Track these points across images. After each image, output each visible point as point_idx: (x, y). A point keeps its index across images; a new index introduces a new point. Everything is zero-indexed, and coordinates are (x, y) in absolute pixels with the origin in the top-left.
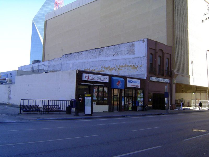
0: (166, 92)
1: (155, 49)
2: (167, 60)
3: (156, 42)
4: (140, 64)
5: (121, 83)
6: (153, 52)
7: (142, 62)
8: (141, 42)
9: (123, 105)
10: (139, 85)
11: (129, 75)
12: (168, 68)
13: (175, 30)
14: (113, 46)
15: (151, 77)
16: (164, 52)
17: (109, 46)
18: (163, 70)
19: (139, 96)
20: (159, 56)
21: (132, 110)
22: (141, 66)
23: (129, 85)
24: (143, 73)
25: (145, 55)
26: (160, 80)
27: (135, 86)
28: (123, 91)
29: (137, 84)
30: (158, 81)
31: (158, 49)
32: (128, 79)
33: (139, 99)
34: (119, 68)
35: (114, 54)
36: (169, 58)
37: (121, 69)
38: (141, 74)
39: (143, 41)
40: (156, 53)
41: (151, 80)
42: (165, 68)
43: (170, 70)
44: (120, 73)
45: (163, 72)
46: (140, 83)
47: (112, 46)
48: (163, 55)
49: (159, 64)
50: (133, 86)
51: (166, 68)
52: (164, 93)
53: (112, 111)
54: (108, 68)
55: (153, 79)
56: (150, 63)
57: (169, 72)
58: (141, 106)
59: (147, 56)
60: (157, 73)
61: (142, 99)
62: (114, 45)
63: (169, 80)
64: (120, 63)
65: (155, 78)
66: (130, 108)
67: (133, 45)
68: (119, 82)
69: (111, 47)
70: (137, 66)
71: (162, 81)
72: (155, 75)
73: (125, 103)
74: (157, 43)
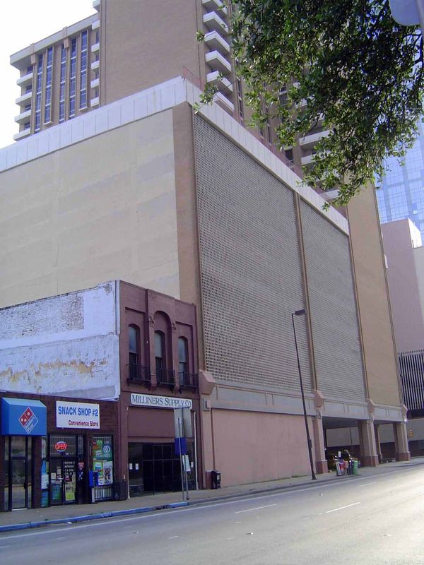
0: (178, 436)
1: (144, 311)
2: (181, 343)
3: (147, 291)
4: (102, 356)
5: (34, 417)
6: (138, 320)
7: (105, 352)
8: (102, 291)
9: (44, 485)
10: (97, 419)
11: (68, 392)
12: (186, 365)
13: (202, 257)
14: (20, 307)
15: (135, 395)
16: (173, 319)
17: (9, 307)
18: (172, 373)
19: (98, 453)
20: (158, 332)
21: (76, 502)
22: (102, 363)
23: (63, 421)
24: (109, 383)
25: (113, 330)
26: (163, 401)
27: (83, 424)
28: (44, 442)
29: (91, 419)
30: (157, 405)
31: (152, 312)
32: (59, 404)
33: (97, 463)
34: (37, 373)
35: (24, 331)
36: (188, 337)
37: (46, 376)
38: (102, 388)
39: (108, 288)
40: (146, 323)
41: (134, 403)
42: (178, 368)
43: (194, 372)
44: (41, 387)
45: (172, 380)
46: (98, 414)
47: (18, 305)
48: (169, 329)
49: (159, 355)
50: (78, 423)
51: (181, 366)
52: (173, 441)
53: (6, 507)
54: (6, 373)
55: (142, 399)
56: (130, 353)
57: (191, 379)
58: (107, 486)
59: (119, 332)
60: (154, 381)
61: (109, 464)
62: (25, 304)
63: (191, 401)
64: (43, 357)
65: (148, 396)
66: (70, 495)
67: (78, 302)
68: (29, 414)
69: (15, 308)
70: (93, 363)
71: (168, 406)
72: (148, 387)
73: (53, 482)
74: (149, 294)
